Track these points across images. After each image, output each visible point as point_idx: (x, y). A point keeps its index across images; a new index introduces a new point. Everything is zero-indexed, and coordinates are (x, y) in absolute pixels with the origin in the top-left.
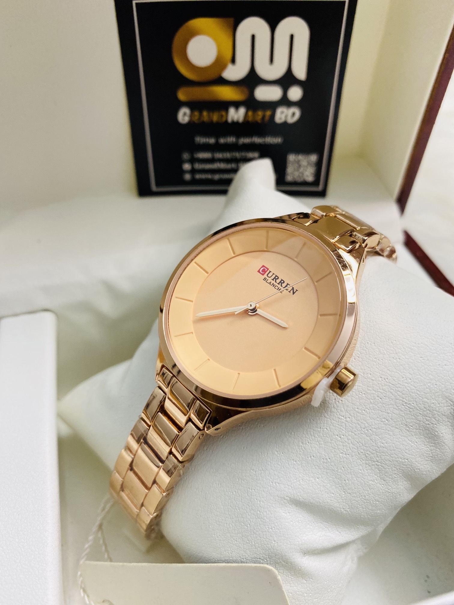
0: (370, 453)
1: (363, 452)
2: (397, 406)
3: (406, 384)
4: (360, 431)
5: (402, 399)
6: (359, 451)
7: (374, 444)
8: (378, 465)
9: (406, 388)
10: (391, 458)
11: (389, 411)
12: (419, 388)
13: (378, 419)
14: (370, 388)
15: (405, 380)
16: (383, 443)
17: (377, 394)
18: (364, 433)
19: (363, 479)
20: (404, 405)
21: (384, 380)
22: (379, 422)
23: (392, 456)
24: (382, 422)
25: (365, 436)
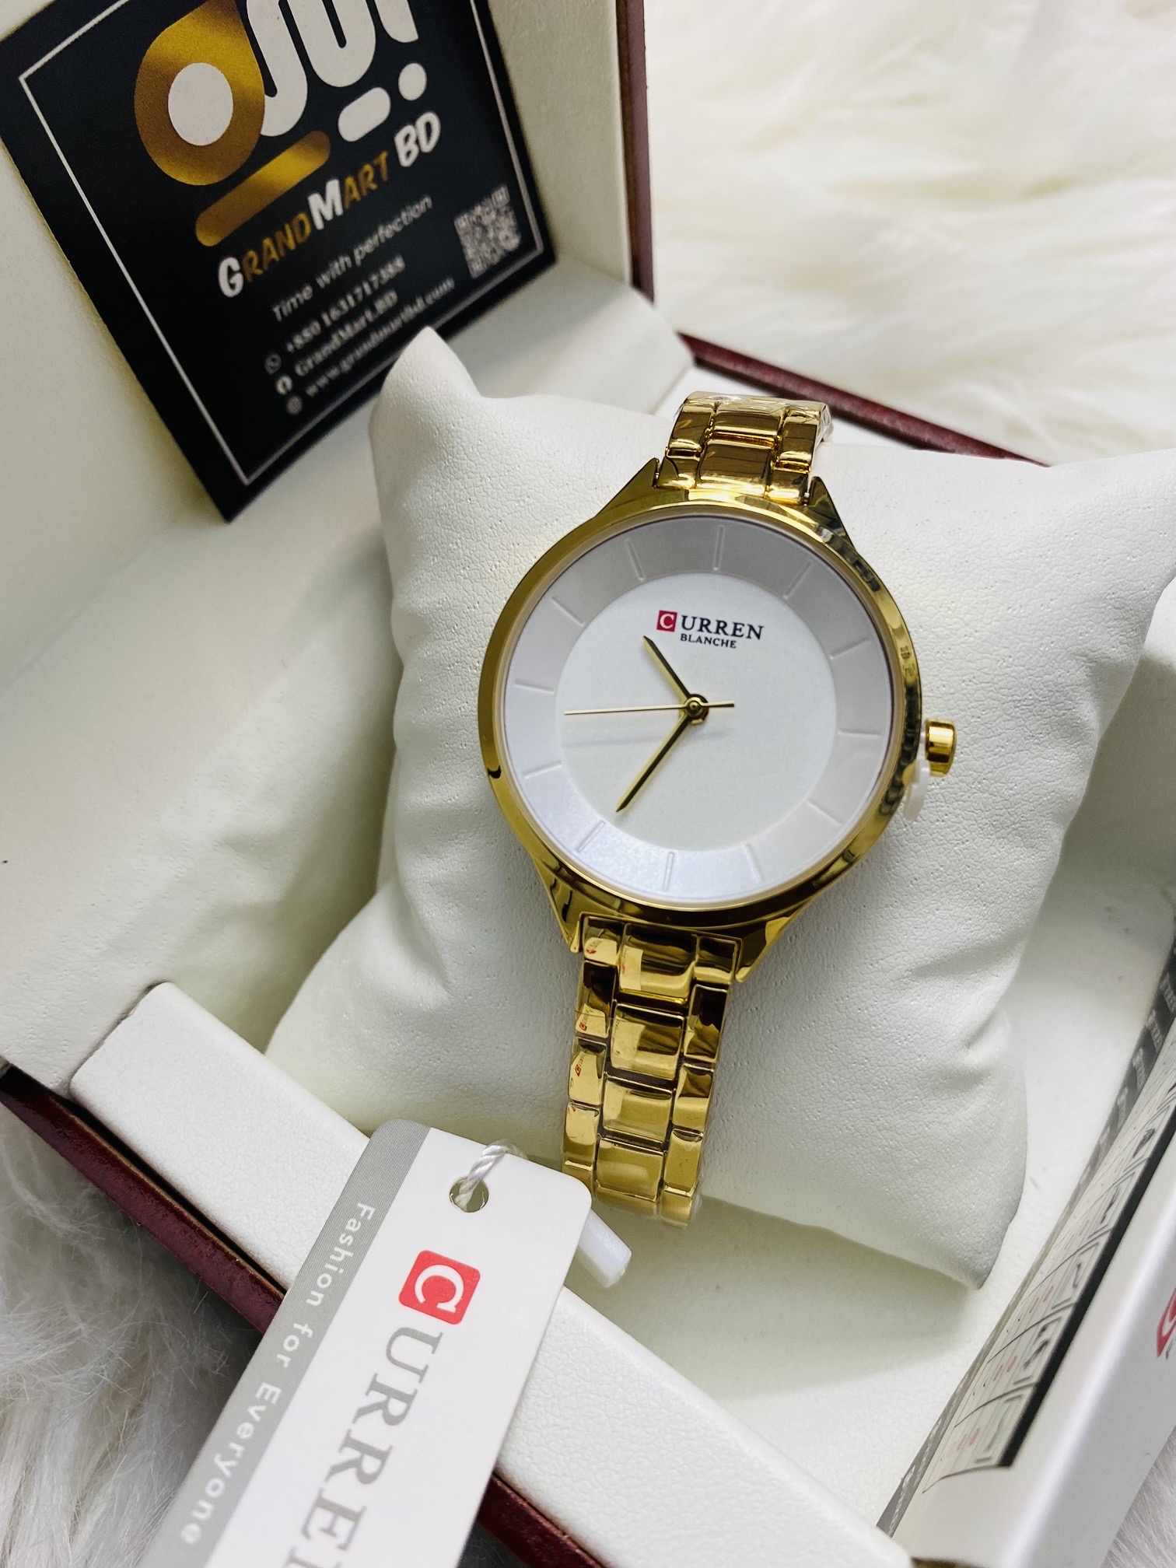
0: (998, 818)
1: (987, 822)
2: (1009, 715)
3: (1008, 669)
4: (968, 790)
5: (1010, 698)
6: (981, 825)
7: (999, 799)
8: (1017, 829)
9: (1010, 676)
10: (1032, 804)
11: (1000, 731)
12: (1031, 664)
13: (989, 754)
14: (954, 711)
15: (1002, 664)
16: (1011, 789)
17: (969, 713)
18: (975, 791)
19: (1003, 866)
20: (1018, 707)
21: (970, 683)
22: (990, 759)
23: (1031, 800)
24: (995, 755)
25: (979, 794)
